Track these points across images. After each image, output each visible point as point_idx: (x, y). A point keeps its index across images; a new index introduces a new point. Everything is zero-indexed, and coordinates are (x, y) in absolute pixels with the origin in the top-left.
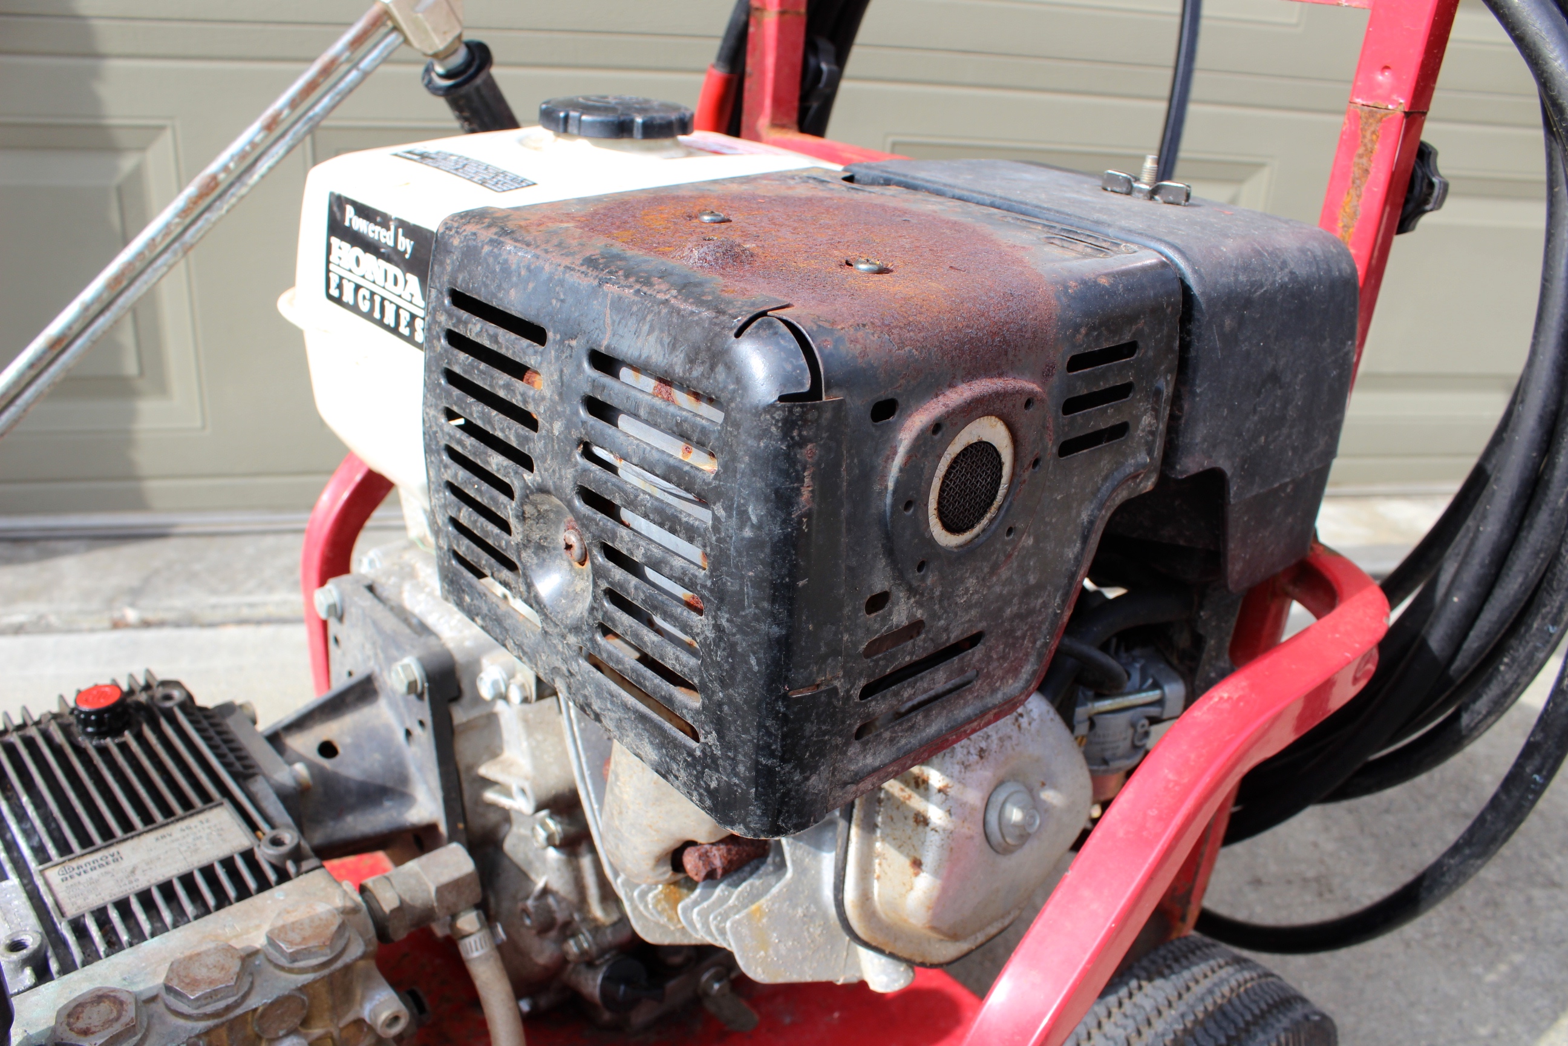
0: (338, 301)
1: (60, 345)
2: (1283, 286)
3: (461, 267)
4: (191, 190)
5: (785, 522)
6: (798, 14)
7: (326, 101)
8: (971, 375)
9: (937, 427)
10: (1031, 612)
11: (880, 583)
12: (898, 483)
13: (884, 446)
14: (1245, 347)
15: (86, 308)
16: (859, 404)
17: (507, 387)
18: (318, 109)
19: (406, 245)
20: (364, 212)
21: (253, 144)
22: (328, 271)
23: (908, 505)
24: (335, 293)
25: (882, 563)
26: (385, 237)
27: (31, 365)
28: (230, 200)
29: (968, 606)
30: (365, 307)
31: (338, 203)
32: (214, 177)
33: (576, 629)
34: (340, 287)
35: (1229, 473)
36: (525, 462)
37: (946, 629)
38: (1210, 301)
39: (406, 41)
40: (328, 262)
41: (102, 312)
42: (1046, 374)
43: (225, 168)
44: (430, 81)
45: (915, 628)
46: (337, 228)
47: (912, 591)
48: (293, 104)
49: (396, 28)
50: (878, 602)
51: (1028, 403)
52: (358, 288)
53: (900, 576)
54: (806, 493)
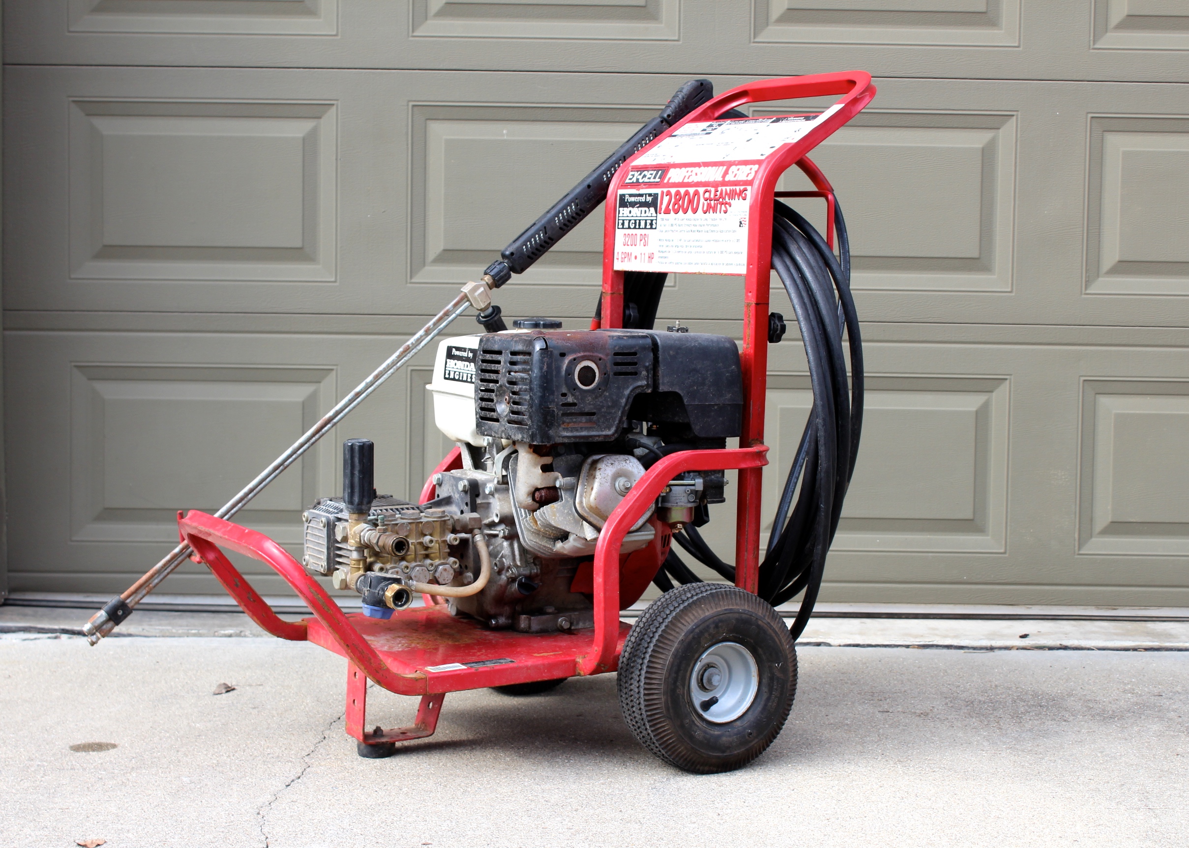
0: (449, 379)
1: (358, 395)
2: (695, 346)
3: (485, 344)
4: (401, 350)
5: (541, 372)
6: (620, 294)
7: (444, 324)
8: (584, 351)
9: (575, 359)
10: (610, 413)
11: (564, 390)
12: (566, 369)
13: (562, 361)
14: (680, 360)
15: (367, 384)
16: (556, 353)
17: (494, 367)
18: (442, 326)
19: (471, 355)
20: (458, 349)
21: (421, 336)
22: (445, 370)
23: (569, 375)
24: (447, 376)
25: (564, 386)
26: (465, 354)
27: (350, 400)
28: (412, 353)
29: (590, 404)
30: (457, 378)
31: (449, 349)
32: (408, 346)
33: (507, 415)
34: (449, 374)
35: (682, 395)
36: (496, 382)
37: (584, 407)
38: (663, 347)
39: (471, 305)
40: (446, 367)
42: (607, 355)
43: (412, 343)
44: (479, 319)
45: (574, 404)
46: (450, 355)
47: (573, 395)
48: (435, 324)
49: (468, 300)
50: (564, 395)
51: (600, 359)
52: (455, 372)
53: (569, 390)
54: (545, 367)
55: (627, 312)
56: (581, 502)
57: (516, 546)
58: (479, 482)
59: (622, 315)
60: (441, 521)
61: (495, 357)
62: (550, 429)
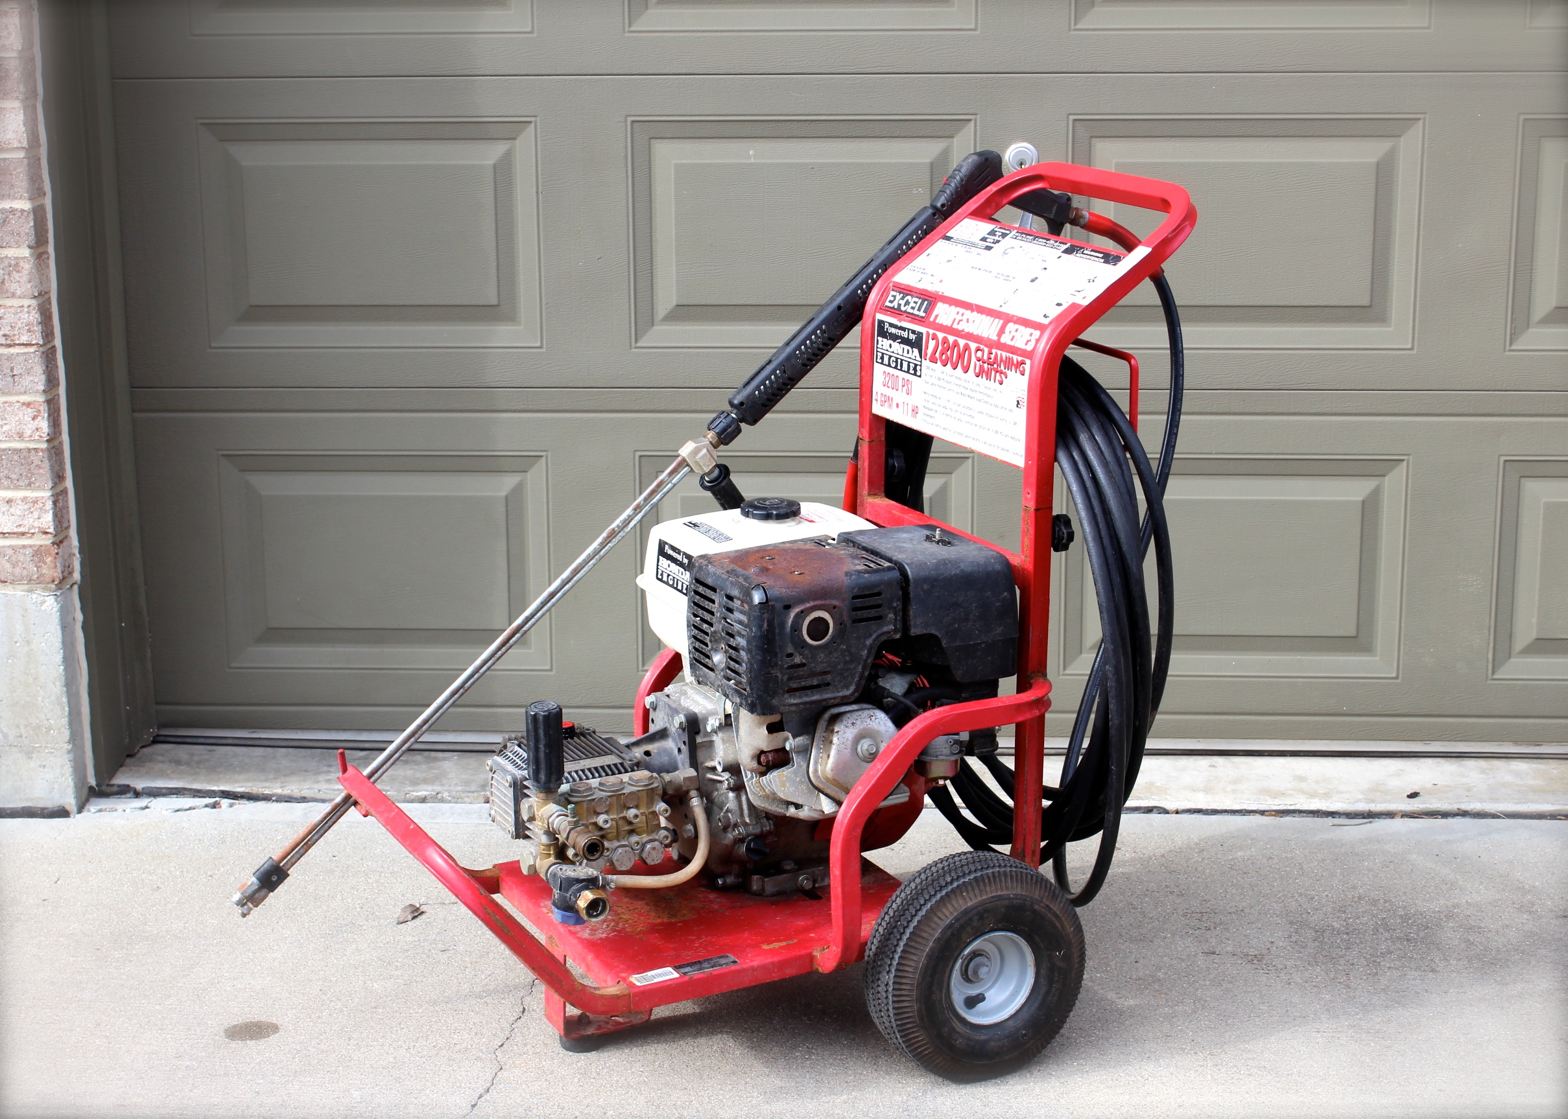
0: (661, 580)
1: (552, 595)
3: (697, 572)
4: (604, 535)
5: (761, 631)
6: (881, 441)
7: (658, 497)
8: (814, 599)
9: (802, 612)
10: (849, 669)
11: (790, 650)
12: (791, 625)
13: (788, 615)
14: (936, 594)
15: (563, 581)
16: (779, 606)
17: (708, 605)
18: (655, 500)
19: (686, 561)
21: (629, 516)
22: (658, 569)
23: (796, 631)
24: (660, 577)
25: (790, 645)
26: (679, 557)
28: (618, 537)
29: (822, 662)
30: (671, 582)
31: (662, 545)
32: (613, 529)
33: (722, 670)
34: (662, 575)
35: (940, 636)
36: (711, 625)
37: (815, 667)
38: (915, 580)
39: (692, 470)
40: (658, 565)
41: (568, 583)
42: (843, 600)
43: (618, 526)
44: (703, 483)
45: (803, 665)
46: (662, 552)
47: (800, 654)
48: (645, 499)
49: (688, 465)
50: (790, 655)
51: (834, 608)
52: (669, 575)
53: (796, 649)
54: (765, 625)
55: (890, 461)
56: (816, 771)
57: (744, 798)
58: (699, 716)
59: (883, 466)
60: (648, 789)
61: (709, 593)
62: (774, 698)
